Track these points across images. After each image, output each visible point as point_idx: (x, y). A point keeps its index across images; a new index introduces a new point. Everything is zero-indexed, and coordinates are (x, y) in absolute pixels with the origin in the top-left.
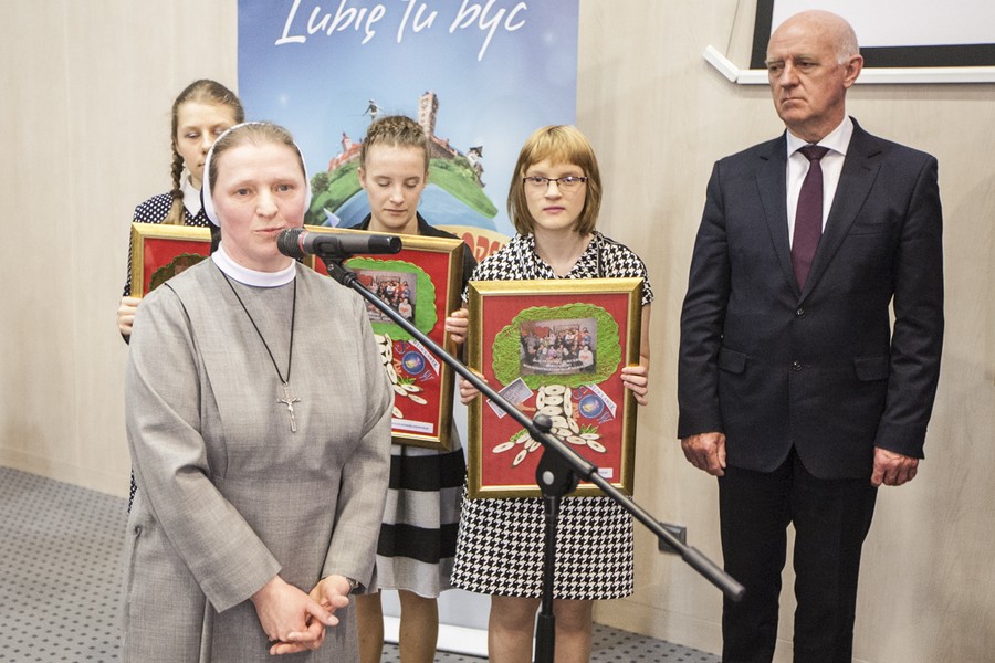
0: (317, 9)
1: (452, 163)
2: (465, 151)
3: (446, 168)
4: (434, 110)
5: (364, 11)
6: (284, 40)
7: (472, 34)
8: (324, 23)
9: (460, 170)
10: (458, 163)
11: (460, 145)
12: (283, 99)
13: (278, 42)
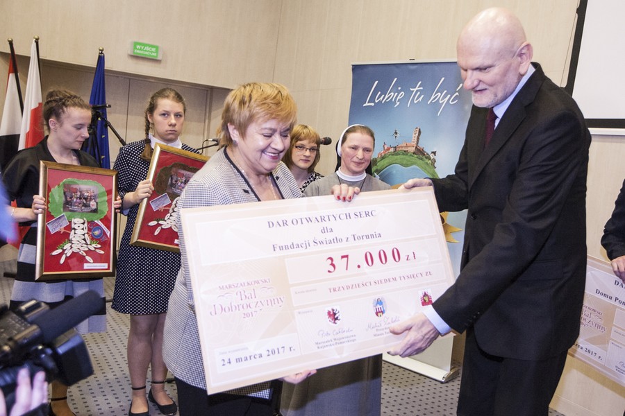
0: (379, 93)
1: (424, 158)
2: (429, 153)
3: (421, 159)
4: (419, 135)
5: (396, 94)
6: (366, 104)
7: (436, 105)
8: (381, 98)
9: (427, 161)
10: (426, 158)
11: (428, 150)
13: (364, 105)
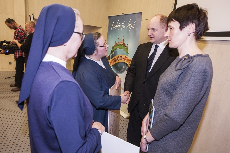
2: (126, 45)
3: (124, 47)
4: (124, 39)
5: (119, 25)
7: (129, 28)
8: (115, 27)
9: (126, 47)
12: (111, 37)
13: (111, 29)
